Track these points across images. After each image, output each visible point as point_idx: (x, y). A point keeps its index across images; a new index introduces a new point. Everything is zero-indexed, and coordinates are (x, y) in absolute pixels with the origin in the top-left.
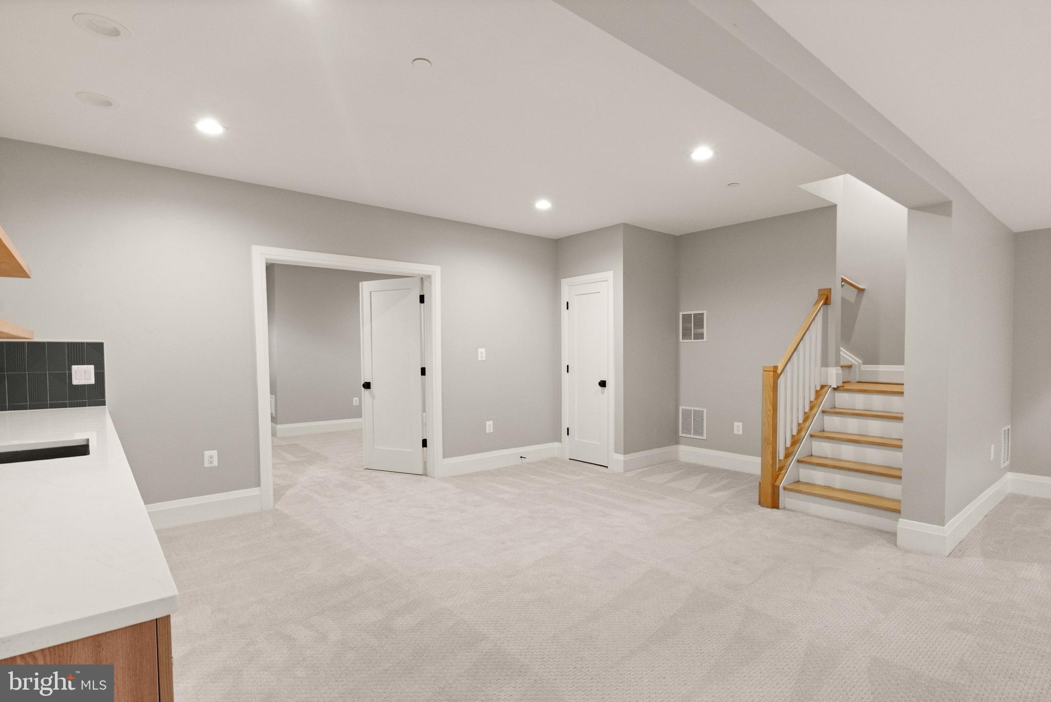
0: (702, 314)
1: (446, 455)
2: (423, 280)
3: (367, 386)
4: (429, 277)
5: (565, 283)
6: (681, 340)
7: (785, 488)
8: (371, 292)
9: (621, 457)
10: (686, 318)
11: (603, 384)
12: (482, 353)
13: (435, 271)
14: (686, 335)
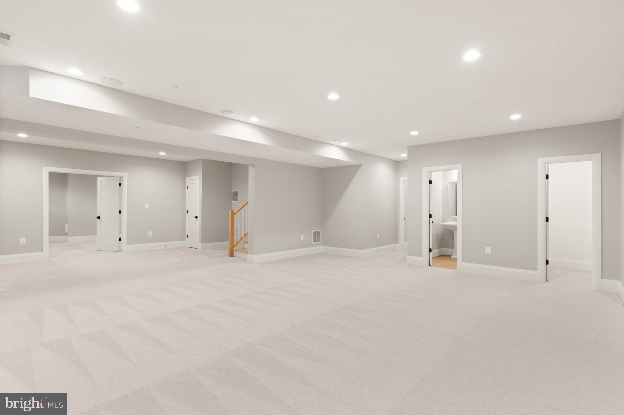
0: (237, 192)
1: (128, 244)
2: (121, 178)
3: (99, 218)
4: (122, 177)
5: (187, 178)
6: (232, 201)
7: (236, 250)
8: (101, 182)
9: (200, 244)
10: (233, 192)
11: (196, 217)
12: (147, 205)
13: (125, 175)
14: (233, 200)
